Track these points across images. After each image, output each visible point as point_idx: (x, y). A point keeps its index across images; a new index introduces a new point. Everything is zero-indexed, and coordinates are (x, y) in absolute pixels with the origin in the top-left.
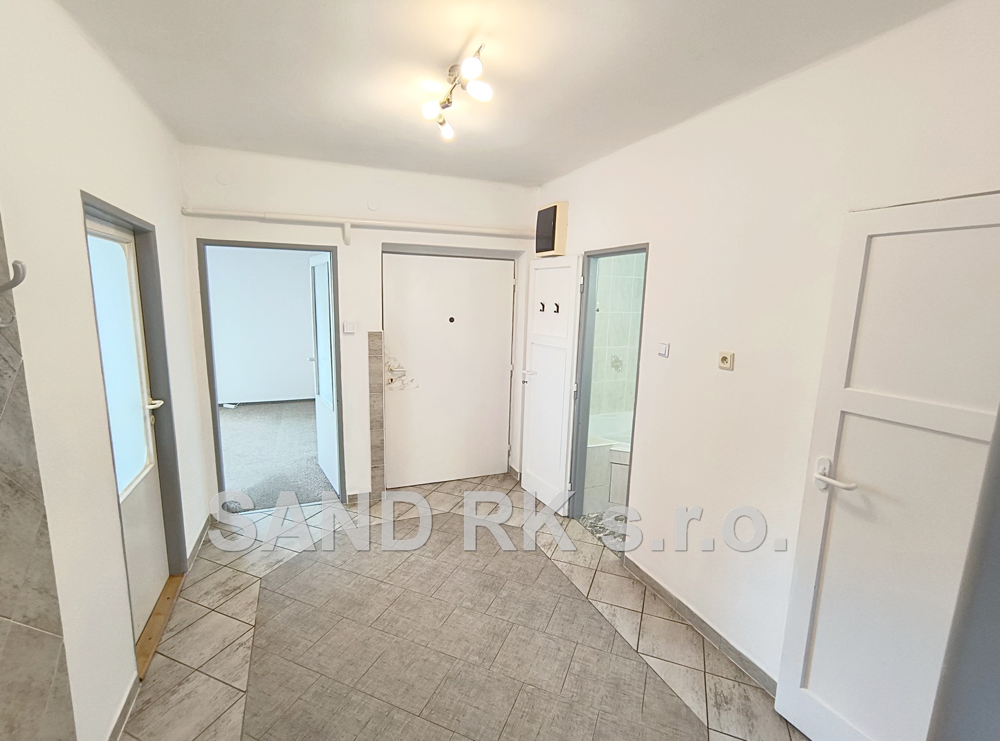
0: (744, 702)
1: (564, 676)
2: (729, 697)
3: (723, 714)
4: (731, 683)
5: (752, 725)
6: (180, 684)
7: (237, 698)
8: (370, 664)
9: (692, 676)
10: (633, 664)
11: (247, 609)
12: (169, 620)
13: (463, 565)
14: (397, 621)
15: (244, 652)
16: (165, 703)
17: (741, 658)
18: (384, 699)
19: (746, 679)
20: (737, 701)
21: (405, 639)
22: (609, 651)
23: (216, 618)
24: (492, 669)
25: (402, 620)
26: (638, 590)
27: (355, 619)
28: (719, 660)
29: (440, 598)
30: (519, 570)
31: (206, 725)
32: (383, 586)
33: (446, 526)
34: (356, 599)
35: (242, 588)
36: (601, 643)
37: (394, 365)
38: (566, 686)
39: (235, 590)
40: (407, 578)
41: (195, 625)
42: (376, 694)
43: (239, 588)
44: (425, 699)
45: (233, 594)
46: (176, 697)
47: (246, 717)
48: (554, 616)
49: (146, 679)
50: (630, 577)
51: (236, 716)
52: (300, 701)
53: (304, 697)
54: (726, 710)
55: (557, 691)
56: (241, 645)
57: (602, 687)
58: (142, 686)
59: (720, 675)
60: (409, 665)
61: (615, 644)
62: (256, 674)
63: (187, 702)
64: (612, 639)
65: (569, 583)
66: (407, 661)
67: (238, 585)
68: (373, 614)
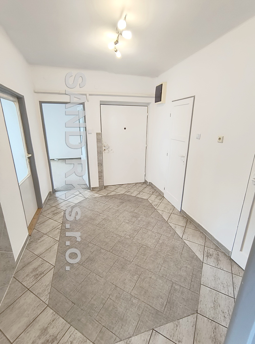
0: (217, 256)
1: (156, 244)
2: (212, 254)
3: (209, 259)
4: (213, 250)
5: (219, 263)
6: (41, 237)
7: (56, 242)
8: (95, 236)
9: (200, 247)
10: (180, 242)
11: (60, 219)
12: (38, 221)
13: (127, 210)
14: (104, 225)
15: (58, 230)
16: (36, 242)
17: (218, 243)
18: (99, 246)
19: (219, 249)
20: (214, 256)
21: (107, 230)
22: (172, 238)
23: (51, 221)
24: (133, 240)
25: (106, 224)
26: (185, 220)
27: (92, 223)
28: (210, 243)
29: (119, 219)
30: (145, 212)
31: (47, 249)
32: (101, 215)
33: (122, 198)
34: (92, 218)
35: (59, 213)
36: (170, 235)
37: (105, 145)
38: (156, 247)
39: (56, 213)
40: (108, 213)
41: (45, 222)
42: (96, 244)
43: (58, 213)
44: (111, 247)
45: (56, 214)
46: (39, 241)
47: (59, 247)
48: (155, 226)
49: (31, 235)
50: (183, 216)
51: (56, 247)
52: (74, 245)
53: (75, 244)
54: (210, 258)
55: (154, 248)
56: (58, 228)
57: (168, 248)
58: (30, 237)
59: (210, 247)
60: (107, 237)
61: (175, 236)
62: (62, 237)
63: (42, 242)
64: (174, 234)
65: (162, 217)
66: (107, 236)
67: (57, 212)
68: (97, 222)
